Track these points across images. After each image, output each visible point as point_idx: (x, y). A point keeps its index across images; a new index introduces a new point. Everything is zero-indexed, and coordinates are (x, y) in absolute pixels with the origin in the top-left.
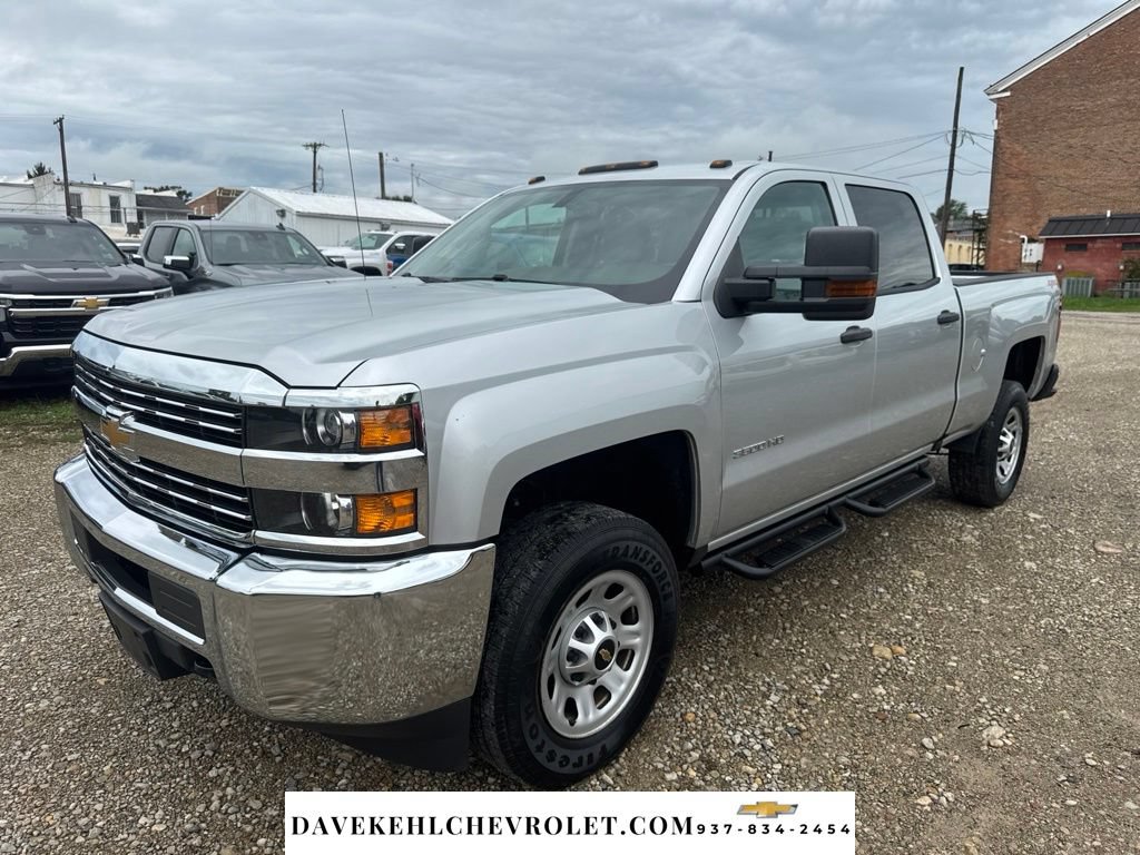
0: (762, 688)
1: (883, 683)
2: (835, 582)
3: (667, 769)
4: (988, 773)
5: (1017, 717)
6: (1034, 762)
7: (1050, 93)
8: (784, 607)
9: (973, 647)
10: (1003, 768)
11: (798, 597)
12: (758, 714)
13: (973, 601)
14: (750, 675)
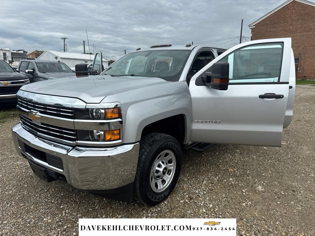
0: (202, 180)
1: (232, 177)
2: (217, 153)
3: (180, 200)
4: (258, 197)
5: (264, 184)
6: (269, 194)
7: (265, 26)
8: (205, 160)
9: (253, 168)
10: (262, 196)
11: (208, 157)
12: (202, 186)
13: (252, 157)
14: (198, 176)
